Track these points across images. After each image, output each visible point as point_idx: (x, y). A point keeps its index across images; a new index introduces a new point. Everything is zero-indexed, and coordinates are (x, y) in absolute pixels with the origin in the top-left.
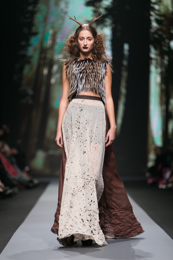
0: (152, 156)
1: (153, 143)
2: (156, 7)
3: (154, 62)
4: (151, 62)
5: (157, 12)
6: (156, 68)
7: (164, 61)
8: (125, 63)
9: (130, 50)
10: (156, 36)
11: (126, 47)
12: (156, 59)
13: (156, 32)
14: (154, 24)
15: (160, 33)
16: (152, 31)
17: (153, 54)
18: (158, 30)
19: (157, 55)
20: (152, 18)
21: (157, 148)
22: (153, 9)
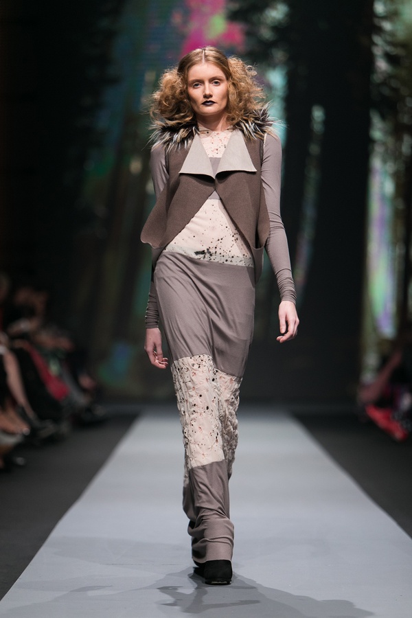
0: (371, 359)
1: (376, 329)
2: (387, 26)
3: (379, 149)
4: (373, 148)
5: (389, 38)
6: (384, 161)
7: (401, 148)
8: (315, 149)
9: (326, 122)
10: (386, 91)
11: (318, 114)
12: (384, 144)
13: (384, 83)
14: (382, 65)
15: (394, 83)
16: (377, 78)
17: (378, 131)
18: (390, 76)
19: (386, 133)
20: (378, 51)
21: (382, 342)
22: (379, 30)
